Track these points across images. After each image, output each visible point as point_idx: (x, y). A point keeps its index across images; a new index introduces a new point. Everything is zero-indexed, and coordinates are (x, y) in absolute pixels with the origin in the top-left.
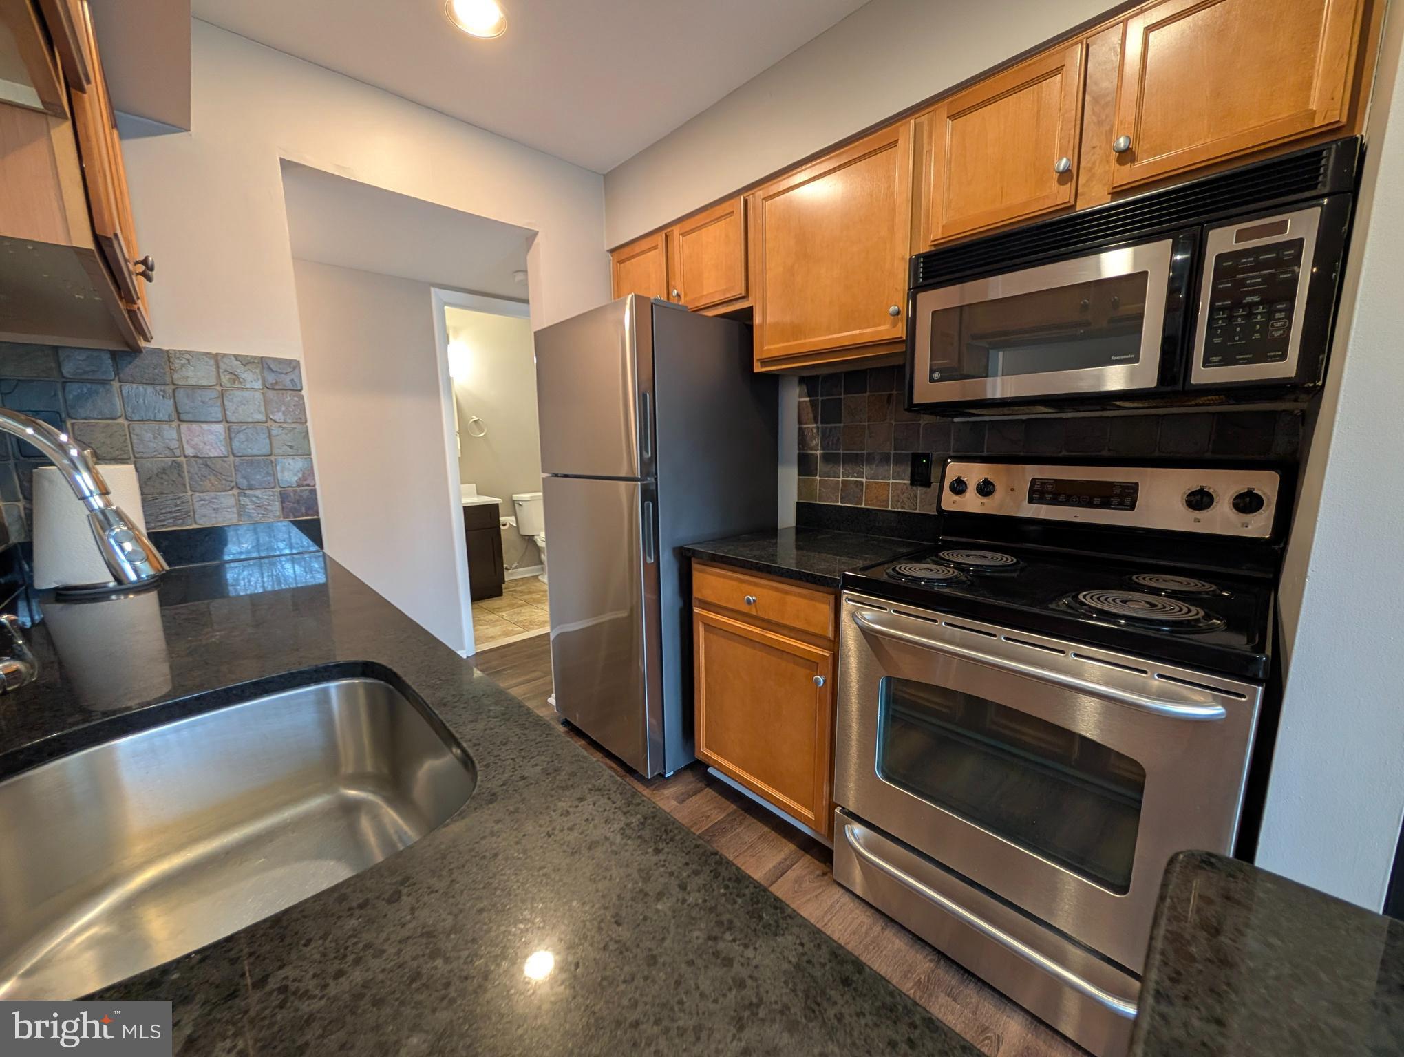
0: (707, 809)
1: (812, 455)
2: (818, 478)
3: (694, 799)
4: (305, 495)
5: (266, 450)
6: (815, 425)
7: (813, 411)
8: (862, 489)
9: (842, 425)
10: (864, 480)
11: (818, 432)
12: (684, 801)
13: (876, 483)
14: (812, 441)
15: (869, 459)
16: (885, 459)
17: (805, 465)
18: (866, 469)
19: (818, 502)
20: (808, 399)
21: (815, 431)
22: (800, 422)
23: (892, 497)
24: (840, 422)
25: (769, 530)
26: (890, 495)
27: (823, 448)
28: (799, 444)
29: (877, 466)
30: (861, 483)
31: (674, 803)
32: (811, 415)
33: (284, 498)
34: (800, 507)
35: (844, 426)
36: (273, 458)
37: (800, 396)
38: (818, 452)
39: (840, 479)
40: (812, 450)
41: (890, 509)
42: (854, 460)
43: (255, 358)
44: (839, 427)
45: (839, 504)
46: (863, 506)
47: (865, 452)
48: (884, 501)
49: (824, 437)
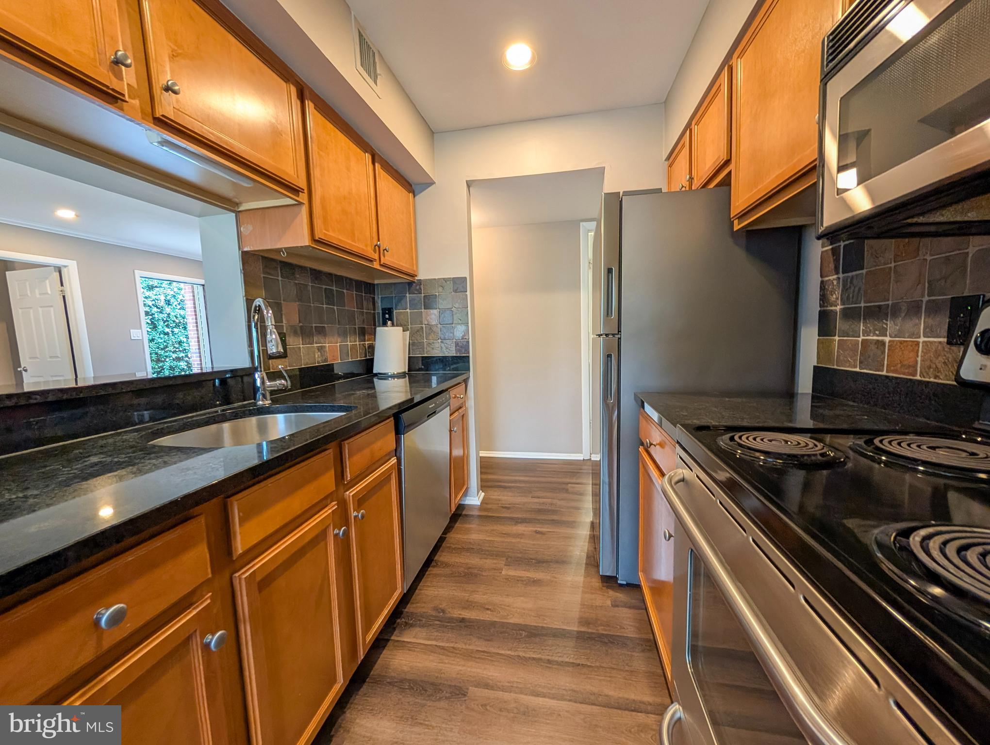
0: (628, 623)
1: (832, 310)
2: (837, 338)
3: (625, 610)
4: (465, 343)
6: (835, 277)
7: (834, 260)
8: (883, 352)
9: (864, 271)
10: (887, 339)
11: (838, 283)
12: (617, 606)
13: (901, 342)
14: (832, 295)
15: (894, 312)
16: (914, 309)
17: (826, 324)
18: (890, 325)
19: (835, 367)
20: (830, 247)
21: (835, 283)
22: (822, 276)
23: (922, 361)
24: (862, 269)
25: (790, 395)
26: (919, 359)
27: (843, 304)
28: (820, 300)
29: (903, 319)
30: (883, 343)
31: (609, 603)
32: (832, 266)
33: (457, 345)
34: (818, 371)
35: (867, 273)
36: (453, 325)
37: (823, 247)
38: (838, 308)
39: (860, 339)
40: (831, 306)
41: (918, 378)
42: (876, 313)
43: (450, 278)
44: (862, 274)
45: (858, 370)
46: (884, 373)
47: (890, 302)
48: (909, 366)
49: (845, 289)
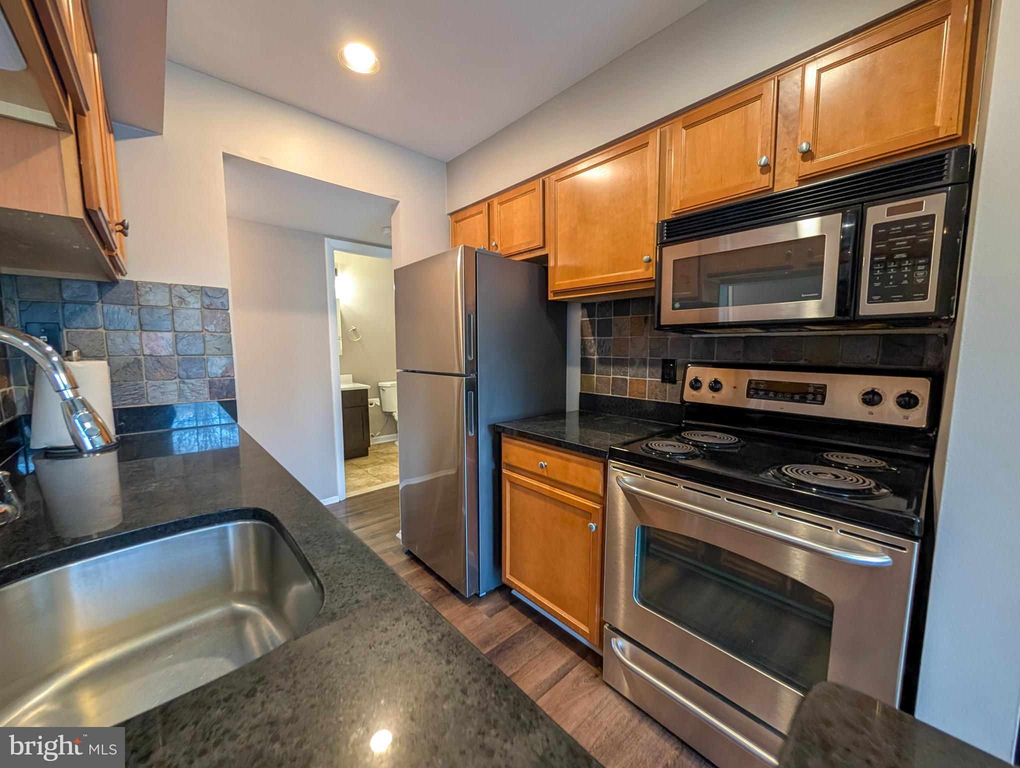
0: (510, 622)
1: (591, 358)
2: (595, 375)
3: (501, 613)
4: (226, 383)
5: (201, 351)
6: (592, 338)
7: (592, 327)
8: (627, 385)
9: (612, 338)
10: (628, 378)
11: (595, 342)
12: (492, 615)
13: (636, 380)
14: (591, 349)
15: (632, 363)
16: (643, 363)
17: (586, 366)
18: (629, 370)
19: (595, 393)
20: (588, 319)
21: (593, 342)
22: (582, 335)
23: (649, 390)
24: (611, 336)
25: (560, 413)
26: (647, 389)
27: (599, 355)
28: (581, 351)
29: (637, 368)
30: (626, 380)
31: (485, 617)
32: (590, 330)
33: (211, 384)
34: (582, 396)
35: (614, 339)
36: (205, 357)
37: (582, 317)
38: (595, 357)
39: (611, 377)
40: (590, 355)
41: (647, 399)
42: (621, 363)
43: (197, 287)
44: (610, 339)
45: (610, 395)
46: (628, 397)
47: (629, 358)
48: (642, 393)
49: (599, 346)
